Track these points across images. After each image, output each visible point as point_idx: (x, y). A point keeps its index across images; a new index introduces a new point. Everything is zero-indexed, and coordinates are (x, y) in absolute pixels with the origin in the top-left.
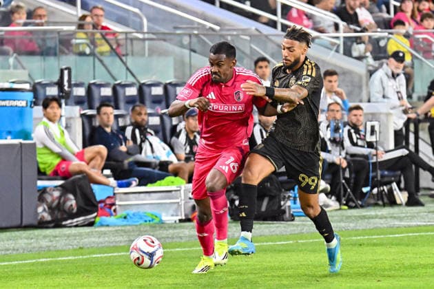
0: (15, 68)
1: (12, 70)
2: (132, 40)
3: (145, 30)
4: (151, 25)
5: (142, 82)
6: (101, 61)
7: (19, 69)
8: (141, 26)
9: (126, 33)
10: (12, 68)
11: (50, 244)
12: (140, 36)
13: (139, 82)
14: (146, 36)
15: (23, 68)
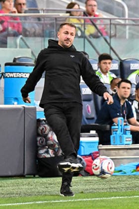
0: (21, 47)
1: (18, 48)
2: (115, 25)
3: (127, 17)
4: (132, 13)
5: (123, 59)
6: (90, 42)
7: (25, 48)
8: (123, 15)
9: (110, 20)
10: (18, 47)
12: (122, 22)
13: (120, 59)
14: (127, 22)
15: (29, 48)
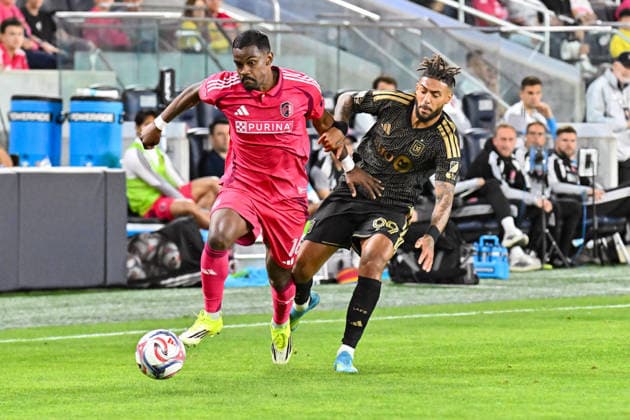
0: (98, 68)
1: (93, 71)
3: (277, 18)
4: (286, 12)
6: (216, 61)
7: (104, 70)
8: (272, 13)
9: (251, 23)
10: (93, 68)
11: (143, 310)
14: (279, 27)
15: (109, 69)
